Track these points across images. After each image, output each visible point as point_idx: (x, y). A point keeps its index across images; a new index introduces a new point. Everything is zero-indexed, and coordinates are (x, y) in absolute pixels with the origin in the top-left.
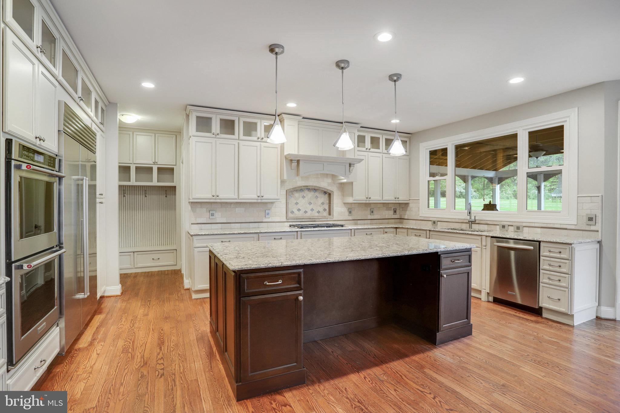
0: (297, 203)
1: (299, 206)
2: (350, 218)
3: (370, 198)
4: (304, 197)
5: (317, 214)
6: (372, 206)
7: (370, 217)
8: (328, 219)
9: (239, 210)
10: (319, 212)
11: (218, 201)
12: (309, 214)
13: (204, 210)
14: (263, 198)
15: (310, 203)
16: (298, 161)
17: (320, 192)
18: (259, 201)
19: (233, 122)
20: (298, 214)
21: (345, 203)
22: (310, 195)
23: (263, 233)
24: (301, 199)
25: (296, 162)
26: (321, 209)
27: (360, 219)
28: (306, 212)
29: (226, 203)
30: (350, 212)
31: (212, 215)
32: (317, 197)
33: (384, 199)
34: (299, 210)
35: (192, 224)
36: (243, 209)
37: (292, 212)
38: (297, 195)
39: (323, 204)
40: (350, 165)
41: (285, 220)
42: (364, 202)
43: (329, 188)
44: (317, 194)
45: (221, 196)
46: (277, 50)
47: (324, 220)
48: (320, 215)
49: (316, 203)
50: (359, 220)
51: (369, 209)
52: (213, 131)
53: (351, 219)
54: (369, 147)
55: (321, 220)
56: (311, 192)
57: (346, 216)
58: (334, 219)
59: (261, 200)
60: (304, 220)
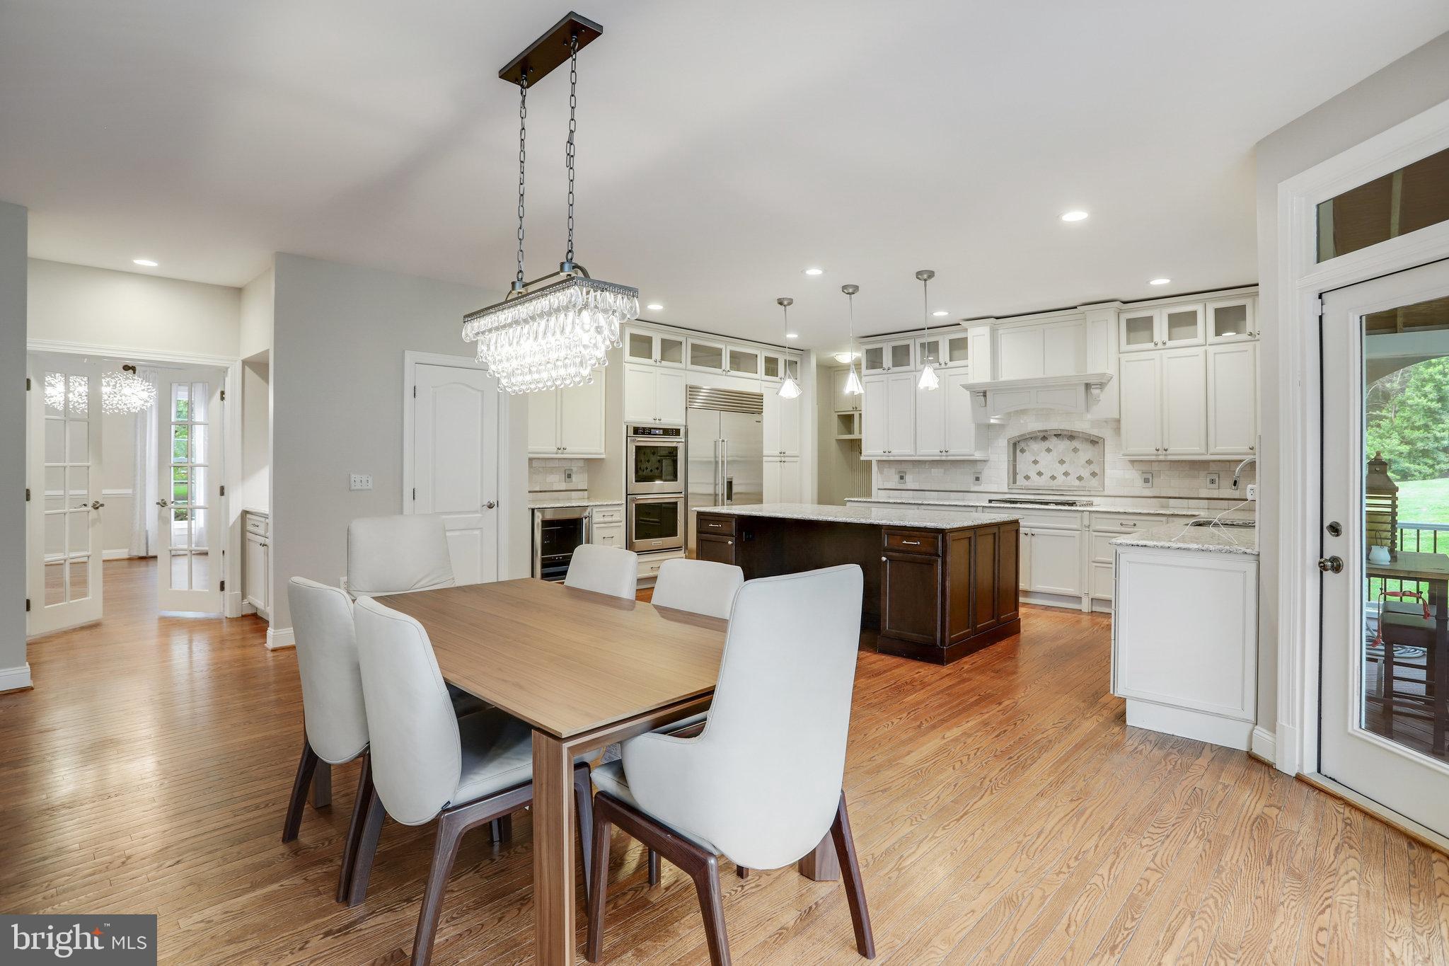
0: (1035, 462)
1: (1039, 467)
2: (1147, 493)
3: (1166, 450)
4: (1049, 450)
5: (1077, 483)
6: (1213, 467)
7: (1204, 494)
8: (1092, 493)
9: (937, 472)
10: (1080, 478)
11: (892, 458)
12: (1061, 479)
13: (893, 471)
14: (948, 453)
15: (1062, 462)
16: (985, 394)
17: (1083, 441)
18: (944, 458)
19: (907, 347)
20: (1036, 481)
21: (1132, 462)
22: (1061, 446)
23: (926, 505)
24: (1044, 454)
25: (982, 394)
26: (1085, 473)
27: (1175, 496)
28: (1053, 478)
29: (919, 461)
30: (1146, 481)
31: (902, 478)
32: (1075, 450)
33: (1212, 450)
34: (1040, 474)
35: (879, 489)
36: (943, 470)
37: (1027, 478)
38: (1035, 446)
39: (1089, 462)
40: (1088, 386)
41: (1007, 491)
42: (1153, 458)
43: (1095, 432)
44: (1076, 444)
45: (895, 452)
46: (785, 303)
47: (1082, 493)
48: (1083, 483)
49: (1074, 462)
50: (1170, 498)
51: (1203, 474)
52: (885, 365)
53: (1151, 495)
54: (1165, 338)
55: (1075, 493)
56: (1063, 440)
57: (1138, 487)
58: (1106, 494)
59: (947, 456)
60: (1041, 492)
